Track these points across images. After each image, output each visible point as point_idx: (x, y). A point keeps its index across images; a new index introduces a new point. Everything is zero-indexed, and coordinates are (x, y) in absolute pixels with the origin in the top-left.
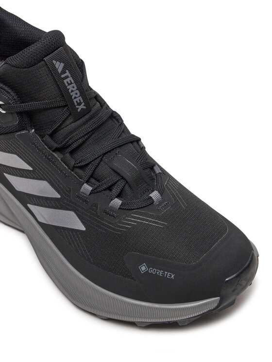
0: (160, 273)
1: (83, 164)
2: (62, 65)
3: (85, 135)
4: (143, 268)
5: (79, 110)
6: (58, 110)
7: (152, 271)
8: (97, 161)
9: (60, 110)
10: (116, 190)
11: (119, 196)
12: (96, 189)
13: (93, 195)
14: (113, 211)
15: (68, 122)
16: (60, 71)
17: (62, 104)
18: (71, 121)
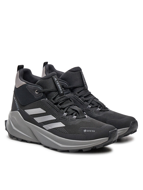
0: (90, 131)
1: (64, 107)
2: (56, 79)
3: (62, 101)
4: (85, 131)
5: (61, 93)
6: (54, 92)
7: (88, 131)
8: (68, 107)
9: (55, 92)
10: (74, 114)
11: (75, 115)
12: (68, 114)
13: (67, 116)
14: (74, 119)
15: (58, 96)
16: (56, 80)
17: (56, 90)
18: (59, 96)
